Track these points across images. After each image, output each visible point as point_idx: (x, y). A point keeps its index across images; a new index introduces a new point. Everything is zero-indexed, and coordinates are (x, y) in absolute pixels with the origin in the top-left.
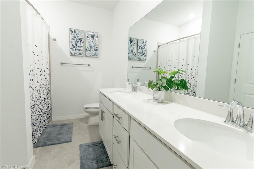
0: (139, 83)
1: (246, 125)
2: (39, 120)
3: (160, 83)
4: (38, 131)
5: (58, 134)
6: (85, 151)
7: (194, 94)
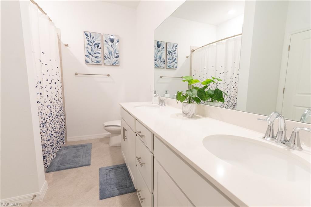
0: (167, 95)
1: (288, 141)
2: (51, 141)
3: (190, 94)
4: (51, 153)
5: (74, 157)
6: (105, 175)
7: (234, 107)
